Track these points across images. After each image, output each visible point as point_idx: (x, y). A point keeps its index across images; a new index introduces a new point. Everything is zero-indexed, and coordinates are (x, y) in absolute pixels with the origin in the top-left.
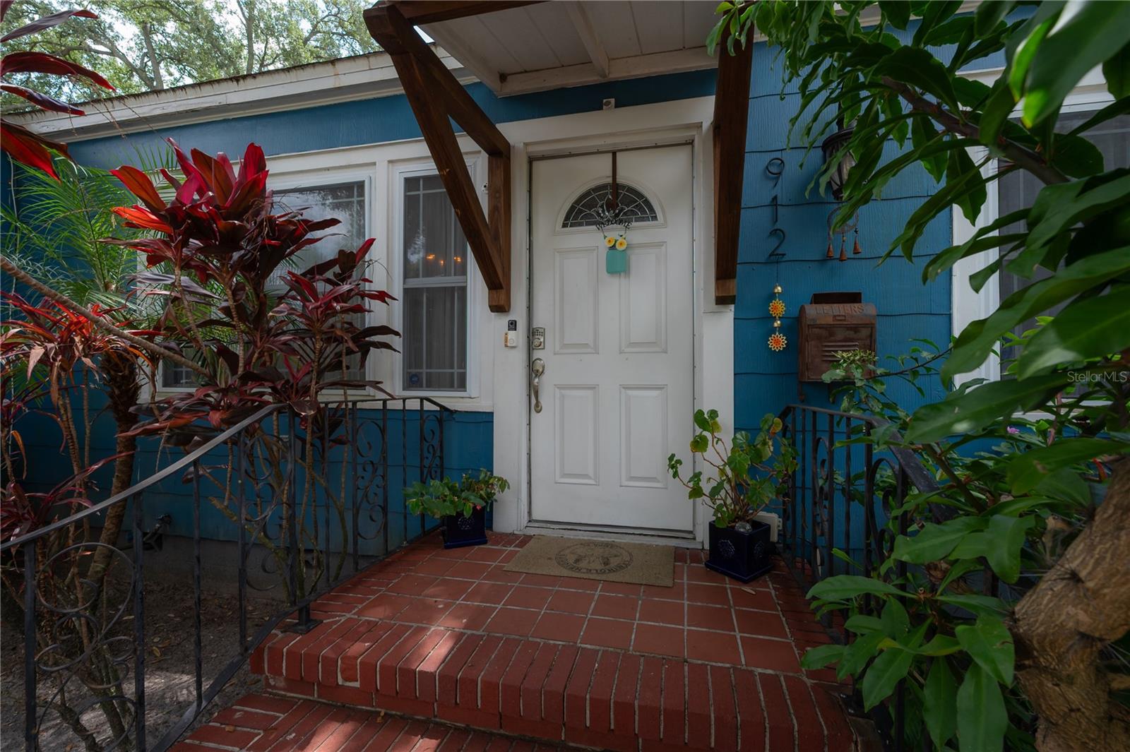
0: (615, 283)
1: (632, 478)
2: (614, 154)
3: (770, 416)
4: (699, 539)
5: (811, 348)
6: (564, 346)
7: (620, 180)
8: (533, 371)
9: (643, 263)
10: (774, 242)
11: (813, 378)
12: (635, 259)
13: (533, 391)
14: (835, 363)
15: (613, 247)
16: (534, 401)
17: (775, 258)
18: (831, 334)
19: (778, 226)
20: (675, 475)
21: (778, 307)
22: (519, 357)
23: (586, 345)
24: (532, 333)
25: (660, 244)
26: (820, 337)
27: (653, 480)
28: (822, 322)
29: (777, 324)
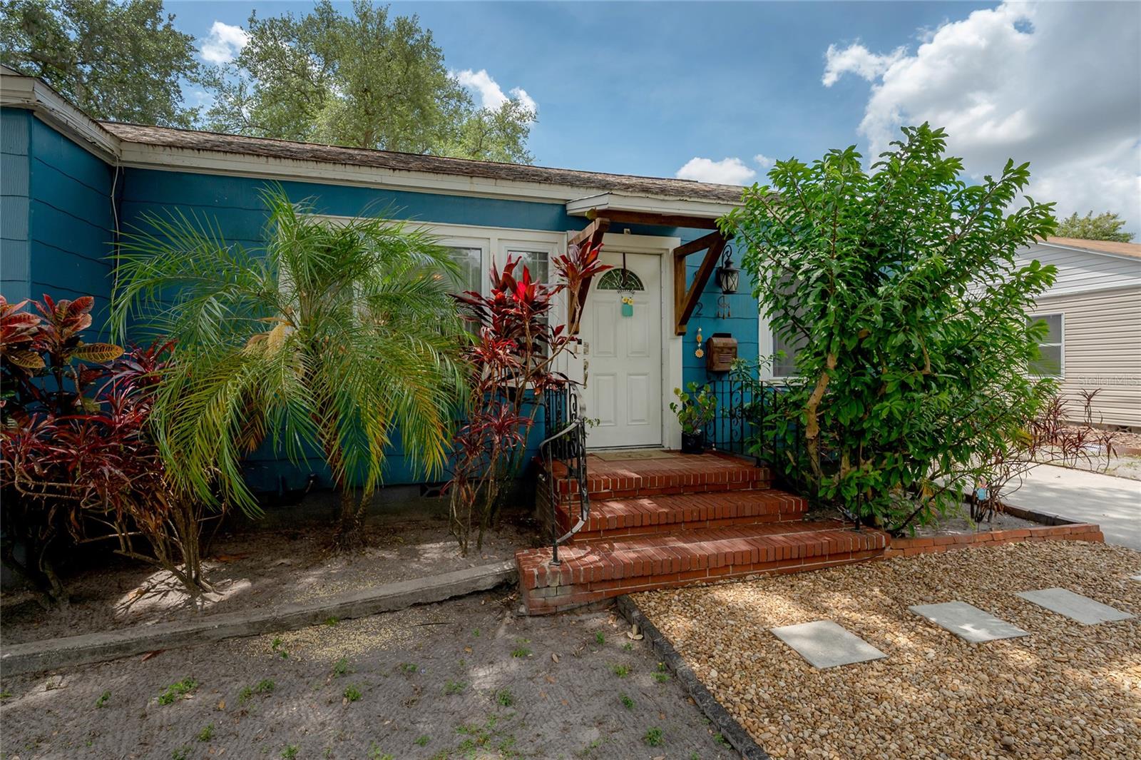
0: (626, 321)
1: (632, 421)
2: (624, 254)
4: (666, 446)
5: (715, 357)
6: (598, 352)
7: (627, 268)
9: (637, 309)
10: (697, 308)
11: (715, 369)
15: (625, 302)
17: (698, 315)
18: (723, 351)
21: (700, 338)
23: (610, 353)
25: (646, 302)
26: (718, 352)
27: (643, 420)
28: (719, 346)
29: (700, 345)
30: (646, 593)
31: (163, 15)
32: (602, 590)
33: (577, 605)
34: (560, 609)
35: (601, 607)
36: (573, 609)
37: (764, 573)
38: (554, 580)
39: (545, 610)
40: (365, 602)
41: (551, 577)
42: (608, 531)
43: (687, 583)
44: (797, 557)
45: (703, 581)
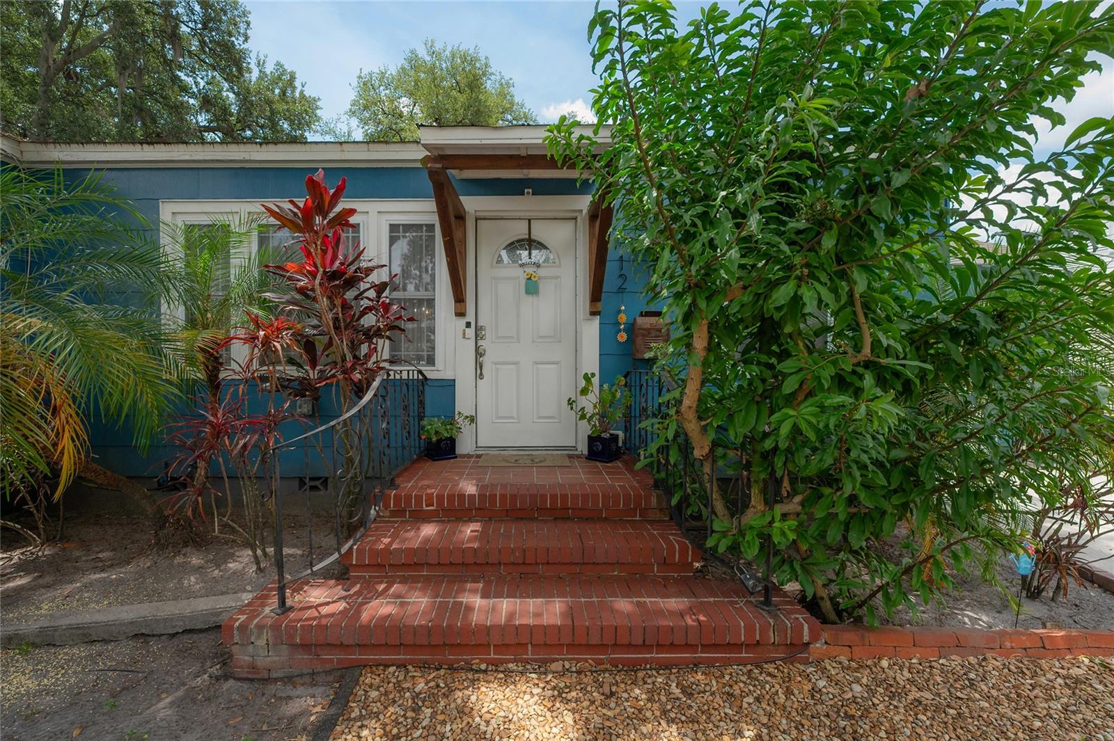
0: (530, 298)
1: (540, 417)
2: (529, 220)
3: (619, 376)
4: (580, 449)
5: (639, 340)
6: (498, 338)
7: (532, 237)
8: (479, 353)
9: (546, 288)
10: (620, 281)
11: (640, 356)
12: (542, 286)
13: (479, 366)
14: (650, 349)
15: (530, 279)
16: (479, 372)
17: (621, 290)
18: (649, 333)
19: (623, 272)
20: (572, 409)
21: (623, 318)
22: (471, 344)
23: (512, 337)
24: (478, 330)
25: (557, 278)
26: (643, 335)
27: (553, 417)
28: (645, 327)
29: (622, 327)
30: (392, 669)
31: (297, 84)
32: (335, 657)
33: (296, 672)
34: (274, 675)
35: (331, 678)
36: (292, 677)
37: (586, 660)
38: (259, 637)
39: (255, 673)
40: (70, 627)
41: (255, 631)
42: (393, 566)
43: (458, 661)
44: (640, 642)
45: (482, 661)
